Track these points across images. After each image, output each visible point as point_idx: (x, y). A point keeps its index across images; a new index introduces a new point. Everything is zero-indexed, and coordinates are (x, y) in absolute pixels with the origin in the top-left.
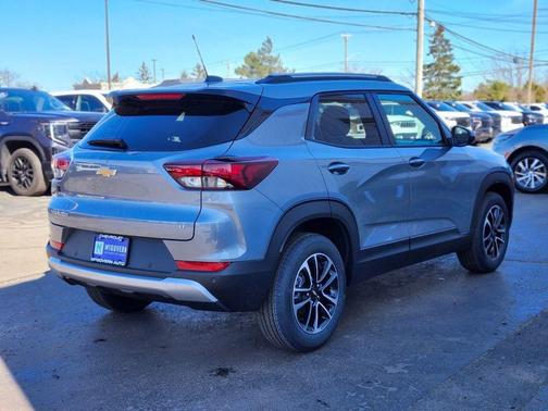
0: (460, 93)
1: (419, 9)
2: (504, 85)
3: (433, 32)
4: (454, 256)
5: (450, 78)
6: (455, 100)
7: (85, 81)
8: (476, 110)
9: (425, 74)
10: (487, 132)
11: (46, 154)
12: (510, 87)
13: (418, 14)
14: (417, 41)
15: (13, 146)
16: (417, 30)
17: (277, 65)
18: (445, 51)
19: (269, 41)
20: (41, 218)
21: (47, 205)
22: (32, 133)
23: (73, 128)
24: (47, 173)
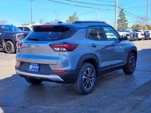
0: (127, 27)
1: (116, 5)
2: (140, 25)
3: (120, 11)
4: (122, 69)
5: (125, 23)
6: (126, 29)
7: (25, 23)
8: (131, 32)
9: (118, 22)
10: (134, 38)
11: (15, 42)
12: (141, 26)
13: (116, 6)
14: (116, 13)
15: (6, 40)
16: (116, 10)
17: (78, 19)
18: (123, 16)
19: (75, 13)
20: (14, 59)
21: (15, 56)
22: (11, 37)
23: (22, 36)
24: (15, 47)
